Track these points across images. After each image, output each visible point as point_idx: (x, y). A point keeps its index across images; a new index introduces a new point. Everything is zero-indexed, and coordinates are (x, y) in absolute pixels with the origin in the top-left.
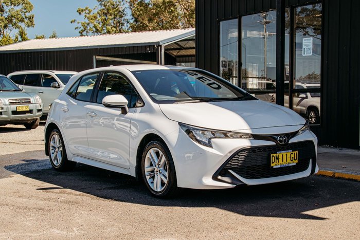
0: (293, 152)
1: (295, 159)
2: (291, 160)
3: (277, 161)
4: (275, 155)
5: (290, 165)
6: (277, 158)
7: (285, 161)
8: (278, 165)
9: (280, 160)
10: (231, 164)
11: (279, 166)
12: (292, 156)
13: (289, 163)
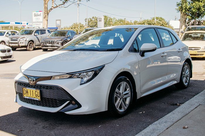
0: (37, 91)
1: (39, 96)
2: (36, 96)
3: (27, 94)
4: (25, 89)
5: (35, 99)
6: (27, 92)
7: (32, 95)
8: (28, 97)
9: (29, 94)
12: (36, 93)
13: (34, 98)
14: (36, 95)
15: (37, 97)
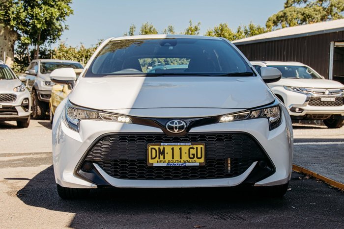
0: (195, 147)
2: (191, 158)
3: (162, 157)
4: (157, 147)
5: (188, 164)
6: (162, 153)
7: (177, 157)
8: (164, 162)
9: (168, 156)
10: (92, 155)
11: (165, 165)
12: (193, 151)
13: (185, 162)
14: (192, 156)
15: (195, 158)
